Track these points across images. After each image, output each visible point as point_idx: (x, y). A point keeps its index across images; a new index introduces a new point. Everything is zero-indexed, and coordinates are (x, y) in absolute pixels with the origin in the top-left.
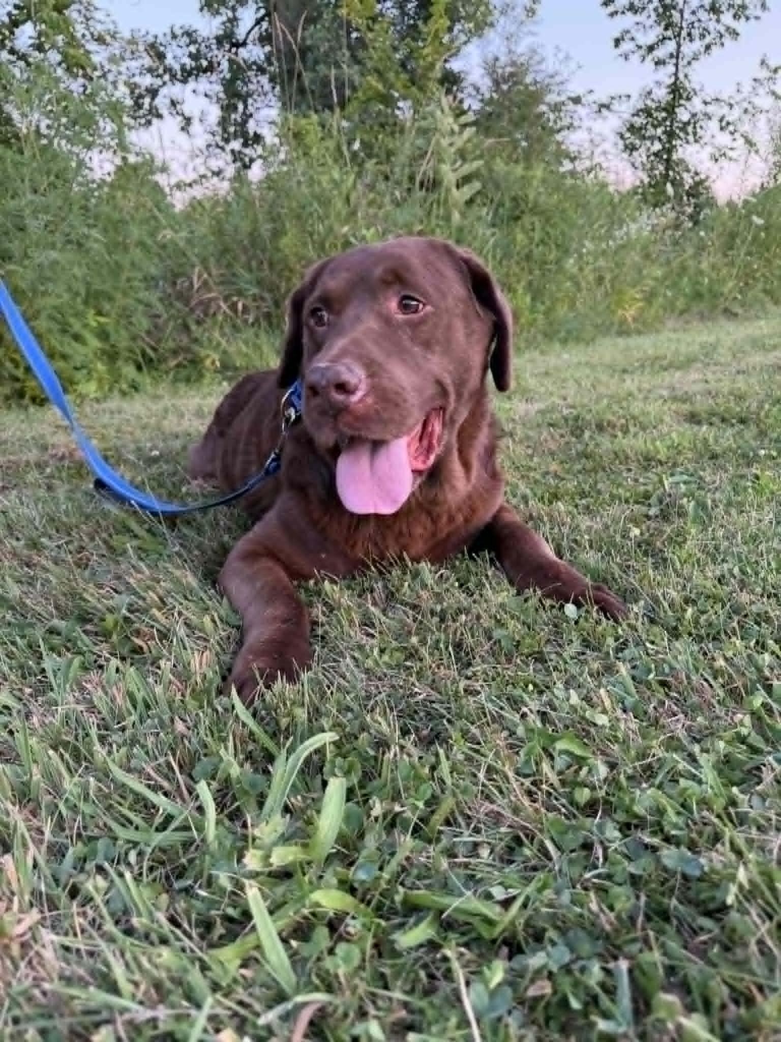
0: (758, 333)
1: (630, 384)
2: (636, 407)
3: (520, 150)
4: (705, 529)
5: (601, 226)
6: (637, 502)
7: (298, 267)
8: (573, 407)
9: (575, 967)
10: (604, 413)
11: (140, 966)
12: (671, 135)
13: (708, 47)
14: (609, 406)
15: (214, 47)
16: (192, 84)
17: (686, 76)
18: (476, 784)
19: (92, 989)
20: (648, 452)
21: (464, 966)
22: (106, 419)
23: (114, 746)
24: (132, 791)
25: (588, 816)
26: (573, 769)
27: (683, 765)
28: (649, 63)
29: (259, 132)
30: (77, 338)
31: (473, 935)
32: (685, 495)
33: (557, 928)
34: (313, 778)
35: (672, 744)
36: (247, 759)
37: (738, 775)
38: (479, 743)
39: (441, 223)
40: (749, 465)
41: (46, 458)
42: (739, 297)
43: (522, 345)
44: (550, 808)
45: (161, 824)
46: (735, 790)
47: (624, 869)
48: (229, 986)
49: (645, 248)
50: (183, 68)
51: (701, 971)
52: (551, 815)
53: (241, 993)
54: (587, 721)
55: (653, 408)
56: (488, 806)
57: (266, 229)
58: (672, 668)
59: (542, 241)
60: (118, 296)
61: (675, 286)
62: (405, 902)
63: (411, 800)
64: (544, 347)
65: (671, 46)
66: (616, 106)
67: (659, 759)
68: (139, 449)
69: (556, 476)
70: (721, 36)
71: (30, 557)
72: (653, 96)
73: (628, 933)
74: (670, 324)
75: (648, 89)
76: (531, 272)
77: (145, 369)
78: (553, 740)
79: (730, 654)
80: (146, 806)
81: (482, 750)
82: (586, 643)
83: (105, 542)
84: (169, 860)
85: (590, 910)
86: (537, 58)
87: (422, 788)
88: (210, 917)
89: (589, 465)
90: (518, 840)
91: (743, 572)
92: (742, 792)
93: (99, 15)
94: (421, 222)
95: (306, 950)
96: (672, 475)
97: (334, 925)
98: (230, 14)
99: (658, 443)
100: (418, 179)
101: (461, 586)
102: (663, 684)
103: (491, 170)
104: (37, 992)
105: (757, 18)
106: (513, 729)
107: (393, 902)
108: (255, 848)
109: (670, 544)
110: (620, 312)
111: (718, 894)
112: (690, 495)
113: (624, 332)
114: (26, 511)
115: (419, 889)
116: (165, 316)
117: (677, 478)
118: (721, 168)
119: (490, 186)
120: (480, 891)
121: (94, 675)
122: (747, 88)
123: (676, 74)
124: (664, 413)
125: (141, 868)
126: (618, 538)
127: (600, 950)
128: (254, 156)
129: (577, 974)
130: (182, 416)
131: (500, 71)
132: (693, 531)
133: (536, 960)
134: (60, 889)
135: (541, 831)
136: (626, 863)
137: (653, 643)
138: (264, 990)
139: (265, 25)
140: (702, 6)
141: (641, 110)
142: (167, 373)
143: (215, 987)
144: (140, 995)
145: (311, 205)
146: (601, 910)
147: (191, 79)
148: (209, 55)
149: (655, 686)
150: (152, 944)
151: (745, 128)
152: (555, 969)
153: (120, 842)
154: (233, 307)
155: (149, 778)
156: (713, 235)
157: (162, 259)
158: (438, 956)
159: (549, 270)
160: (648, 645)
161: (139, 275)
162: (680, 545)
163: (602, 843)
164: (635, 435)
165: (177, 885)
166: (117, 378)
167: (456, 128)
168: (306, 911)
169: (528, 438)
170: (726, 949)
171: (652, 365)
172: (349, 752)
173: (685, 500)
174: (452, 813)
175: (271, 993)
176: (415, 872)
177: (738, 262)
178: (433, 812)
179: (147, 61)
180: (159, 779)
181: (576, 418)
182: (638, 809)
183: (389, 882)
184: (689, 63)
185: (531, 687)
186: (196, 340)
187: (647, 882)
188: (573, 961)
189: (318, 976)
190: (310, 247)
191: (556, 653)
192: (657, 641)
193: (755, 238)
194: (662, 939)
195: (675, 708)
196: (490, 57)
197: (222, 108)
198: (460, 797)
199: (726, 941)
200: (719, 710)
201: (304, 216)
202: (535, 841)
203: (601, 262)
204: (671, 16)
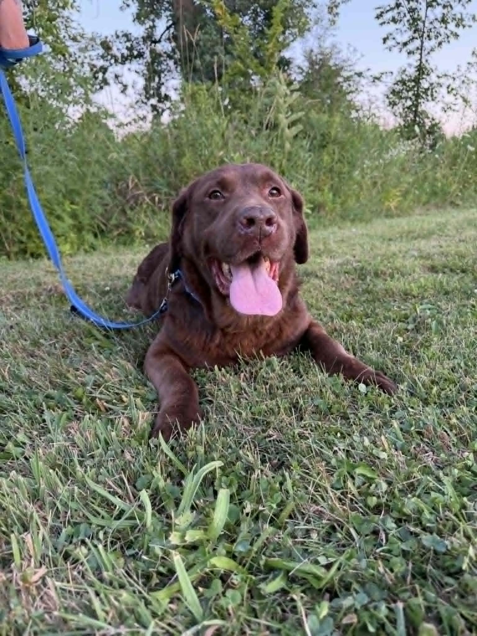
0: (471, 217)
1: (394, 248)
2: (398, 263)
3: (326, 106)
4: (442, 338)
5: (375, 152)
6: (400, 321)
7: (192, 176)
8: (359, 262)
9: (371, 606)
10: (379, 265)
11: (109, 601)
12: (417, 96)
13: (440, 44)
14: (382, 261)
15: (141, 43)
16: (127, 65)
17: (427, 61)
18: (307, 493)
19: (81, 615)
20: (407, 290)
21: (304, 605)
22: (76, 267)
23: (89, 467)
24: (99, 495)
25: (376, 514)
26: (367, 485)
27: (433, 483)
28: (404, 53)
29: (168, 93)
30: (59, 218)
31: (308, 586)
32: (429, 317)
33: (358, 582)
34: (208, 488)
35: (426, 470)
36: (168, 476)
37: (466, 490)
38: (308, 469)
39: (279, 150)
40: (468, 299)
41: (40, 290)
42: (460, 194)
43: (327, 223)
44: (353, 509)
45: (118, 515)
46: (465, 499)
47: (399, 547)
48: (163, 614)
49: (402, 164)
50: (122, 55)
51: (447, 610)
52: (354, 513)
53: (170, 619)
54: (373, 456)
55: (408, 263)
56: (314, 507)
57: (173, 152)
58: (425, 424)
59: (339, 160)
60: (84, 193)
61: (421, 187)
62: (266, 565)
63: (269, 503)
64: (340, 224)
65: (417, 43)
66: (384, 78)
67: (418, 480)
68: (97, 286)
69: (350, 304)
70: (448, 37)
71: (33, 351)
72: (407, 73)
73: (401, 586)
74: (417, 211)
75: (403, 69)
76: (332, 179)
77: (99, 236)
78: (354, 467)
79: (459, 416)
80: (108, 504)
81: (311, 473)
82: (372, 408)
83: (79, 342)
84: (123, 537)
85: (378, 571)
86: (336, 50)
87: (275, 496)
88: (149, 572)
89: (370, 297)
90: (333, 528)
91: (466, 365)
92: (469, 500)
93: (74, 25)
94: (267, 149)
95: (208, 593)
96: (421, 304)
97: (225, 578)
98: (151, 23)
99: (412, 285)
100: (265, 123)
101: (294, 371)
102: (419, 433)
103: (308, 118)
104: (46, 616)
105: (470, 26)
106: (329, 460)
107: (259, 565)
108: (176, 530)
109: (421, 347)
110: (387, 203)
111: (457, 563)
112: (433, 317)
113: (389, 215)
114: (31, 323)
115: (274, 557)
116: (111, 205)
117: (424, 307)
118: (448, 116)
119: (308, 127)
120: (311, 558)
121: (74, 424)
122: (464, 68)
123: (420, 60)
124: (416, 266)
125: (106, 542)
126: (390, 343)
127: (385, 596)
128: (165, 108)
129: (372, 610)
130: (122, 265)
131: (314, 58)
132: (435, 339)
133: (347, 602)
134: (58, 554)
135: (348, 522)
136: (400, 543)
137: (412, 408)
138: (183, 617)
139: (172, 30)
140: (436, 19)
141: (399, 81)
142: (112, 240)
143: (154, 615)
144: (109, 619)
145: (201, 138)
146: (386, 572)
147: (127, 62)
148: (139, 48)
149: (415, 435)
150: (114, 588)
151: (463, 92)
152: (358, 607)
153: (93, 526)
154: (153, 199)
155: (110, 487)
156: (444, 157)
157: (110, 170)
158: (288, 598)
159: (344, 178)
160: (409, 409)
161: (97, 180)
162: (428, 347)
163: (384, 530)
164: (398, 279)
165: (128, 553)
166: (82, 241)
167: (288, 92)
168: (207, 570)
169: (332, 280)
170: (462, 597)
171: (407, 236)
172: (229, 473)
173: (430, 320)
174: (293, 511)
175: (188, 619)
176: (272, 547)
177: (459, 173)
178: (281, 510)
179: (101, 51)
180: (116, 488)
181: (362, 269)
182: (407, 510)
183: (256, 553)
184: (429, 53)
185: (339, 435)
186: (130, 220)
187: (413, 555)
188: (370, 602)
189: (216, 609)
190: (200, 164)
191: (354, 414)
192: (416, 406)
193: (469, 159)
194: (424, 590)
195: (427, 448)
196: (308, 49)
197: (146, 79)
198: (298, 501)
199: (463, 592)
200: (454, 450)
201: (197, 145)
202: (344, 529)
203: (376, 173)
204: (417, 25)
